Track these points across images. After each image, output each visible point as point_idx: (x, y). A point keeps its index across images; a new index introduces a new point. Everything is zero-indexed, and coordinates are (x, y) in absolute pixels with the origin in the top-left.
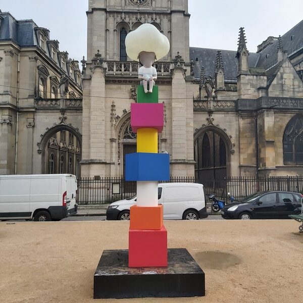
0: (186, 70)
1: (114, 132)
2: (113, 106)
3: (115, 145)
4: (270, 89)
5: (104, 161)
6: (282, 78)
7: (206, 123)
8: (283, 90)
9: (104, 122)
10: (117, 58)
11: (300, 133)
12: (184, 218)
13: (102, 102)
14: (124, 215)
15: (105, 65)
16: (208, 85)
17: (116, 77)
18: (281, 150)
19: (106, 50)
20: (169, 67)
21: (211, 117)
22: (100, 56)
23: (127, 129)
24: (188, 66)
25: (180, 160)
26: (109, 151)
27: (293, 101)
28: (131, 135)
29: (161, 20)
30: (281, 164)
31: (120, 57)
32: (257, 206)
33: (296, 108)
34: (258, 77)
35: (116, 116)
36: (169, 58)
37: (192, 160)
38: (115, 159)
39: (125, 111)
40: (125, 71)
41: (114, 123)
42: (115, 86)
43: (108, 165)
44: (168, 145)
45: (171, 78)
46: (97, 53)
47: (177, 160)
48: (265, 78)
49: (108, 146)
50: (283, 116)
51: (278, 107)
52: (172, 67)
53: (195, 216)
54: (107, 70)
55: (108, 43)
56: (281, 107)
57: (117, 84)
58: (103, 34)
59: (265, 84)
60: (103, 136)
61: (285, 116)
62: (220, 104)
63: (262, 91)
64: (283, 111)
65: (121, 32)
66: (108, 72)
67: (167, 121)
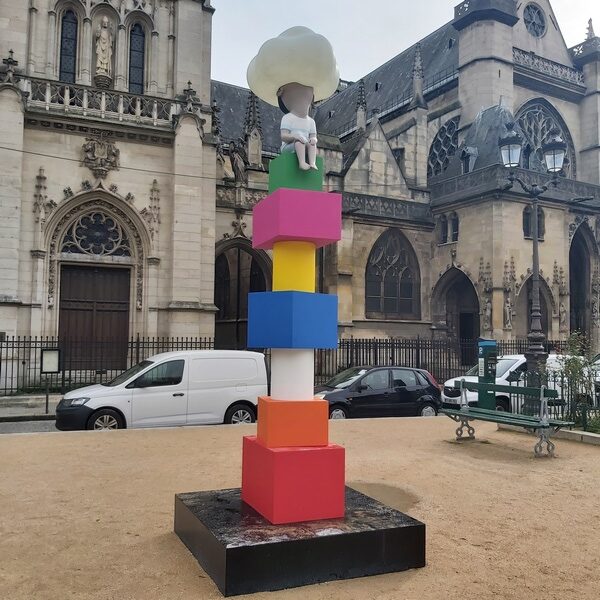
0: (203, 121)
1: (41, 236)
2: (40, 178)
3: (42, 264)
4: (347, 178)
5: (16, 300)
6: (367, 159)
7: (231, 232)
8: (369, 182)
9: (18, 212)
10: (53, 74)
11: (394, 262)
12: (227, 420)
13: (16, 167)
14: (102, 419)
15: (25, 86)
16: (236, 156)
17: (50, 115)
18: (361, 292)
19: (28, 53)
20: (168, 110)
21: (241, 221)
22: (15, 63)
23: (70, 231)
24: (206, 113)
25: (187, 303)
26: (27, 277)
27: (386, 205)
28: (79, 245)
29: (154, 10)
30: (361, 316)
31: (60, 72)
32: (357, 394)
33: (390, 216)
34: (328, 152)
35: (48, 200)
36: (169, 91)
37: (211, 305)
38: (41, 295)
39: (68, 192)
40: (72, 104)
41: (42, 215)
42: (46, 135)
43: (26, 309)
44: (162, 271)
45: (174, 134)
46: (7, 56)
47: (182, 303)
48: (340, 155)
49: (27, 266)
50: (367, 229)
51: (360, 212)
52: (175, 109)
53: (248, 415)
54: (30, 98)
55: (33, 38)
56: (366, 212)
57: (51, 130)
58: (24, 16)
59: (338, 168)
60: (16, 243)
61: (370, 229)
62: (257, 198)
63: (333, 180)
64: (369, 220)
65: (64, 18)
66: (32, 103)
67: (162, 221)
